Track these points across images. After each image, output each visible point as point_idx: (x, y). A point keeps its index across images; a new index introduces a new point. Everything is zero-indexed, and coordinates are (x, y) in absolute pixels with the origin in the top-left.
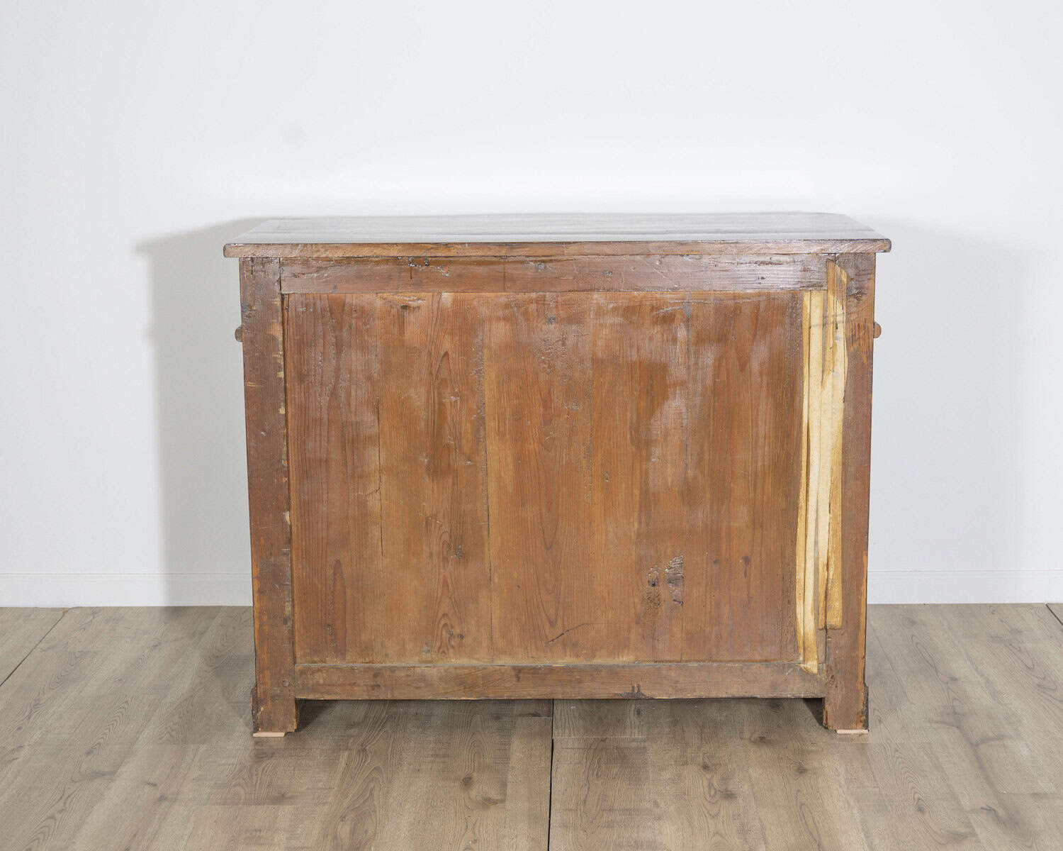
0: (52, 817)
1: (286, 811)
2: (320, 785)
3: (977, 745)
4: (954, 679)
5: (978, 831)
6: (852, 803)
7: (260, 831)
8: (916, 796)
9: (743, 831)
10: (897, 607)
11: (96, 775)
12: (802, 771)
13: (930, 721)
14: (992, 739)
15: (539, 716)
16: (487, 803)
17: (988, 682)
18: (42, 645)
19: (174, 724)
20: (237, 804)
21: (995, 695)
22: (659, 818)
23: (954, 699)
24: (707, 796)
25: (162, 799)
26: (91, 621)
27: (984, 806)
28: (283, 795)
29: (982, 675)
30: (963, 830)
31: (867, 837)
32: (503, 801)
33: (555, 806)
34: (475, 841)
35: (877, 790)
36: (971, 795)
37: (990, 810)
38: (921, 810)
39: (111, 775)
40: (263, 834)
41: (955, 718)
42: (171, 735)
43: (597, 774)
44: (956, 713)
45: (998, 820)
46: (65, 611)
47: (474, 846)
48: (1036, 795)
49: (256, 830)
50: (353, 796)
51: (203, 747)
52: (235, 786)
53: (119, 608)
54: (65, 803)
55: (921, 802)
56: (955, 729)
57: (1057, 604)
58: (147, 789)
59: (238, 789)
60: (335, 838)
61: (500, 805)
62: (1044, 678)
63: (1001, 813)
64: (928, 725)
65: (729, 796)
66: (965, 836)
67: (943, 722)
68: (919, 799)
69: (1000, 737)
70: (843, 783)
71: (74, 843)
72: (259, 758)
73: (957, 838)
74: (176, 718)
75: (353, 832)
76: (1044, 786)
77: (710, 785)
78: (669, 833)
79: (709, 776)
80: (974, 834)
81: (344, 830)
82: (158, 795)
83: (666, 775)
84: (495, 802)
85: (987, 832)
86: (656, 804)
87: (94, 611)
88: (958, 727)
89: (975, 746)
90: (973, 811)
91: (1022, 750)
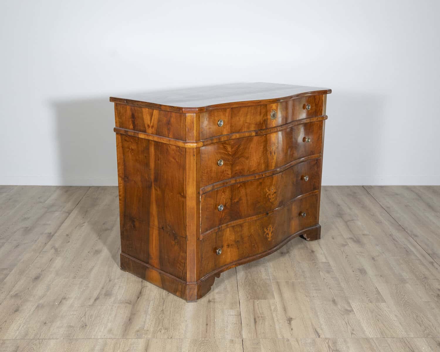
4: (339, 205)
5: (349, 244)
13: (333, 216)
14: (350, 221)
17: (348, 206)
21: (351, 209)
23: (339, 210)
27: (350, 237)
29: (346, 204)
30: (345, 243)
36: (347, 235)
38: (333, 238)
41: (340, 215)
45: (354, 241)
48: (364, 235)
56: (340, 218)
62: (363, 205)
63: (355, 239)
66: (346, 245)
67: (337, 216)
68: (332, 236)
69: (353, 220)
73: (344, 245)
76: (366, 232)
85: (351, 244)
88: (341, 217)
89: (346, 222)
90: (347, 239)
91: (359, 223)
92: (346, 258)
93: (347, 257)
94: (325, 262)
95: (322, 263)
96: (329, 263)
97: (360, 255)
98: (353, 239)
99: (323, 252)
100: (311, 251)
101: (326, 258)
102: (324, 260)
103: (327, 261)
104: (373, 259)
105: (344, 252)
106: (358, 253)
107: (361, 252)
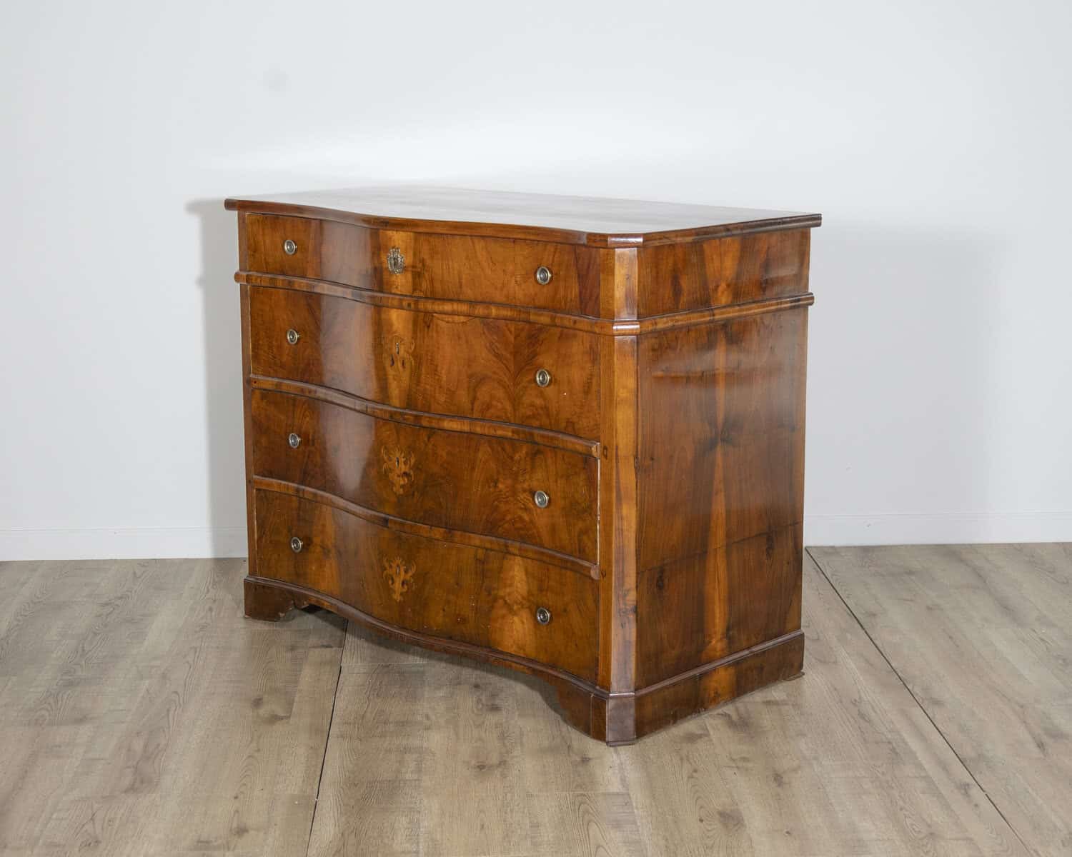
1: (86, 730)
5: (710, 732)
7: (60, 746)
9: (503, 737)
15: (331, 647)
16: (274, 719)
20: (41, 724)
22: (428, 728)
24: (475, 709)
27: (721, 712)
28: (84, 717)
30: (697, 732)
32: (288, 717)
33: (336, 720)
34: (259, 750)
37: (724, 715)
40: (62, 748)
43: (377, 694)
45: (731, 723)
47: (256, 754)
48: (767, 703)
49: (56, 746)
60: (129, 750)
61: (285, 721)
63: (735, 717)
65: (495, 709)
66: (700, 736)
73: (693, 739)
75: (146, 745)
76: (776, 695)
77: (479, 701)
78: (436, 740)
79: (478, 693)
80: (707, 735)
81: (138, 746)
83: (441, 693)
84: (282, 718)
85: (718, 732)
86: (428, 717)
92: (690, 777)
93: (695, 775)
94: (618, 794)
95: (608, 795)
96: (628, 795)
97: (738, 767)
98: (729, 716)
99: (618, 762)
100: (578, 759)
101: (623, 779)
102: (615, 788)
103: (623, 790)
104: (778, 778)
105: (688, 760)
106: (734, 760)
107: (745, 759)
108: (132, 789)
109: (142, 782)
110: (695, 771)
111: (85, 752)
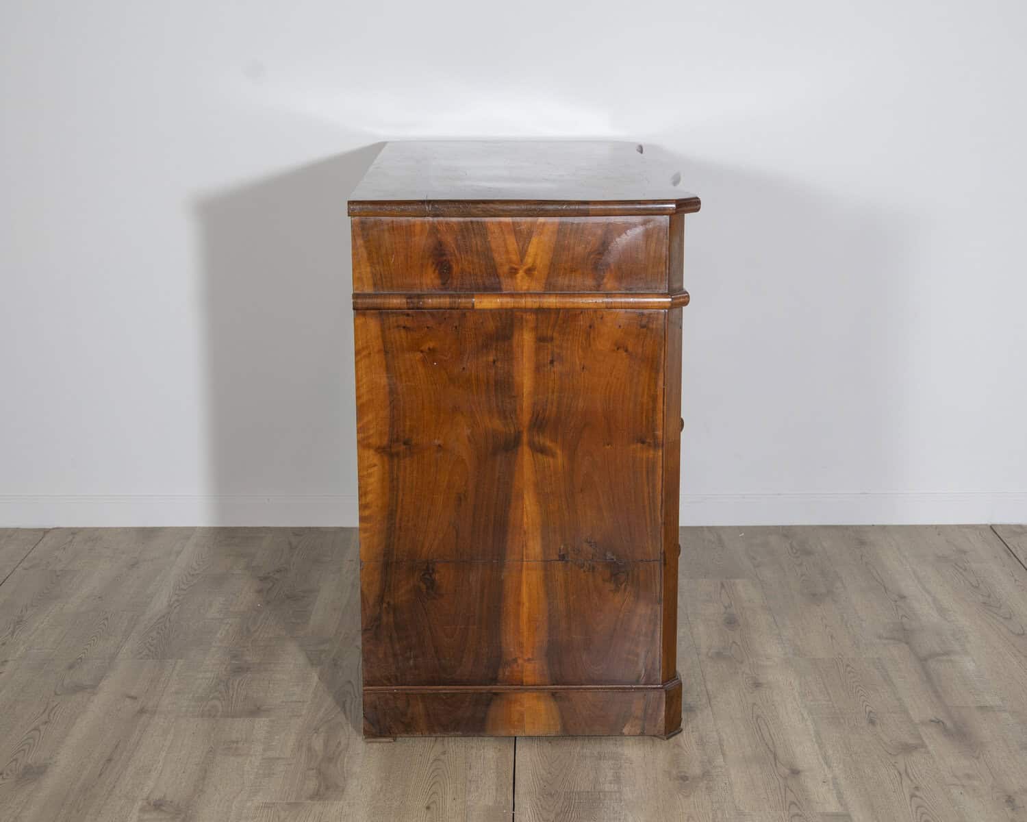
0: (35, 729)
1: (261, 724)
2: (294, 698)
3: (926, 660)
4: (903, 597)
5: (927, 742)
6: (806, 715)
7: (237, 742)
8: (867, 710)
10: (846, 528)
11: (78, 688)
12: (757, 685)
13: (880, 637)
14: (938, 655)
17: (935, 600)
18: (25, 564)
19: (152, 640)
20: (215, 716)
21: (942, 611)
23: (902, 617)
25: (142, 711)
26: (71, 541)
27: (933, 719)
28: (258, 709)
29: (929, 593)
30: (912, 741)
31: (821, 746)
34: (444, 753)
35: (830, 703)
36: (920, 708)
37: (938, 722)
38: (872, 722)
39: (94, 688)
40: (240, 745)
41: (904, 634)
42: (150, 650)
44: (905, 630)
45: (946, 732)
46: (46, 531)
47: (442, 757)
48: (982, 708)
49: (233, 742)
50: (326, 710)
51: (181, 662)
52: (212, 699)
53: (97, 529)
54: (49, 716)
55: (872, 715)
56: (904, 644)
57: (1000, 525)
58: (128, 701)
59: (216, 702)
60: (309, 749)
62: (989, 596)
63: (949, 724)
64: (878, 641)
66: (915, 748)
67: (894, 639)
68: (870, 712)
69: (947, 653)
70: (797, 697)
71: (58, 753)
72: (235, 672)
73: (907, 749)
74: (154, 634)
75: (326, 745)
76: (990, 699)
80: (923, 746)
81: (318, 744)
82: (139, 708)
85: (935, 742)
87: (74, 532)
88: (907, 643)
89: (923, 661)
90: (923, 723)
91: (969, 665)
92: (912, 796)
93: (917, 793)
94: (837, 815)
95: (825, 815)
96: (849, 816)
97: (963, 786)
98: (944, 723)
99: (830, 776)
100: (787, 771)
101: (840, 797)
102: (833, 807)
103: (840, 810)
104: (1010, 800)
105: (908, 775)
106: (956, 777)
107: (969, 776)
108: (317, 796)
109: (327, 788)
110: (917, 788)
111: (264, 750)
